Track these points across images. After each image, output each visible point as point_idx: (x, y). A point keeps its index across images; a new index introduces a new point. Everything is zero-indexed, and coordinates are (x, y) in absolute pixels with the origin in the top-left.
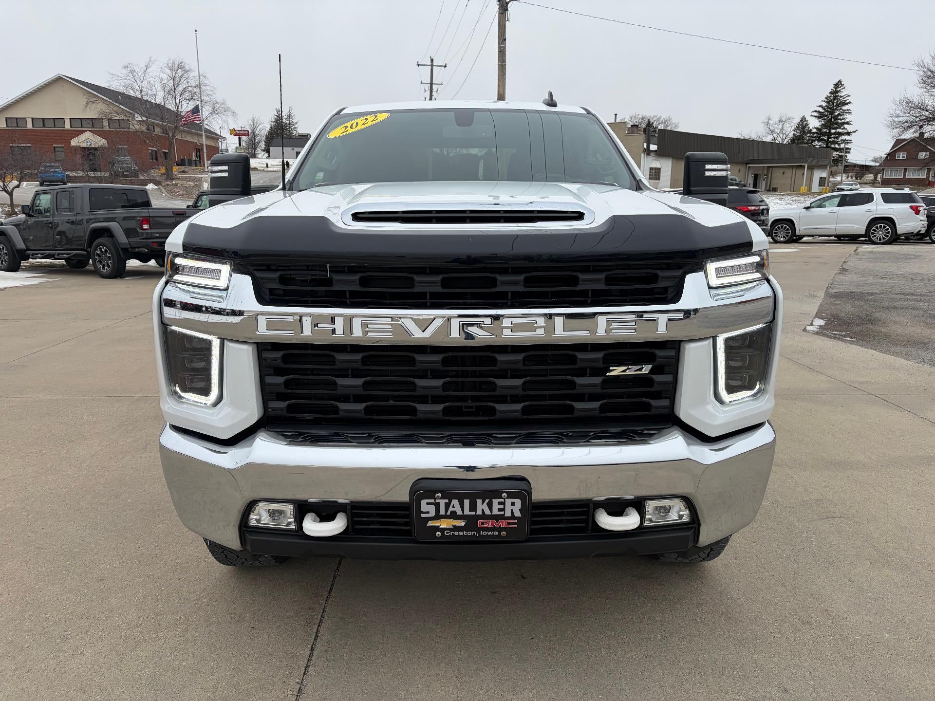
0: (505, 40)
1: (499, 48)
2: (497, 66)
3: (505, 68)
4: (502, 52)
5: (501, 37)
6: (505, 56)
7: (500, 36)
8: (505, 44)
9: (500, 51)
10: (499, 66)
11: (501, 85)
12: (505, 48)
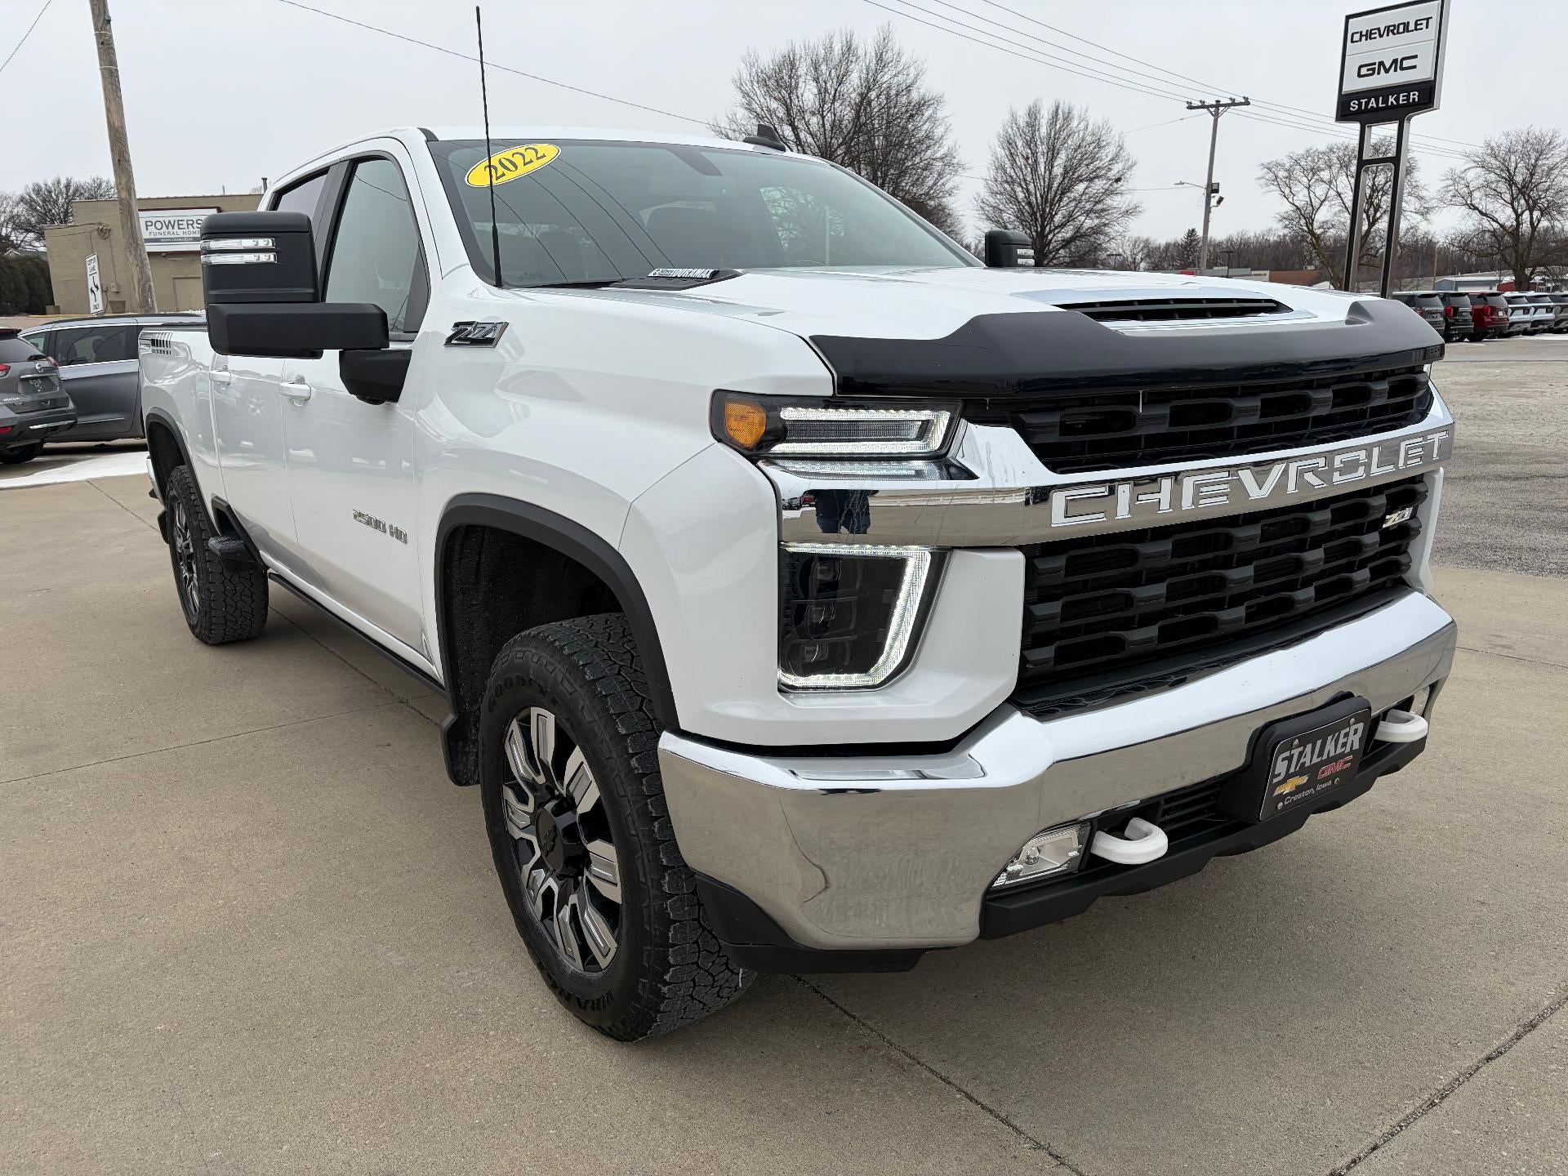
0: (109, 21)
1: (98, 36)
2: (99, 72)
3: (118, 77)
4: (106, 46)
5: (99, 15)
6: (114, 54)
7: (97, 12)
8: (110, 31)
9: (102, 43)
10: (103, 74)
11: (113, 108)
12: (111, 37)
